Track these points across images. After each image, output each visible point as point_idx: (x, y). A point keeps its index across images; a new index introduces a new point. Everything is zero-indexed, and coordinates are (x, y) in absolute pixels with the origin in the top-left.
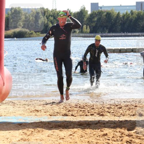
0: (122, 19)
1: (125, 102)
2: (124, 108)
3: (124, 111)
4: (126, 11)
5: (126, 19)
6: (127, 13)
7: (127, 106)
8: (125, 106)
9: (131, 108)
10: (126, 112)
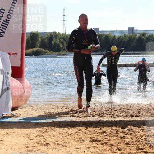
0: (117, 41)
1: (119, 106)
2: (119, 110)
3: (119, 113)
4: (120, 34)
5: (120, 41)
6: (121, 36)
7: (121, 109)
8: (119, 109)
9: (124, 110)
10: (120, 114)
